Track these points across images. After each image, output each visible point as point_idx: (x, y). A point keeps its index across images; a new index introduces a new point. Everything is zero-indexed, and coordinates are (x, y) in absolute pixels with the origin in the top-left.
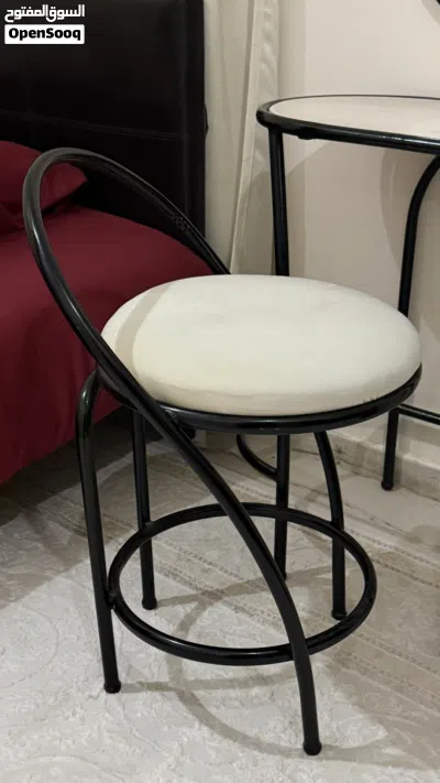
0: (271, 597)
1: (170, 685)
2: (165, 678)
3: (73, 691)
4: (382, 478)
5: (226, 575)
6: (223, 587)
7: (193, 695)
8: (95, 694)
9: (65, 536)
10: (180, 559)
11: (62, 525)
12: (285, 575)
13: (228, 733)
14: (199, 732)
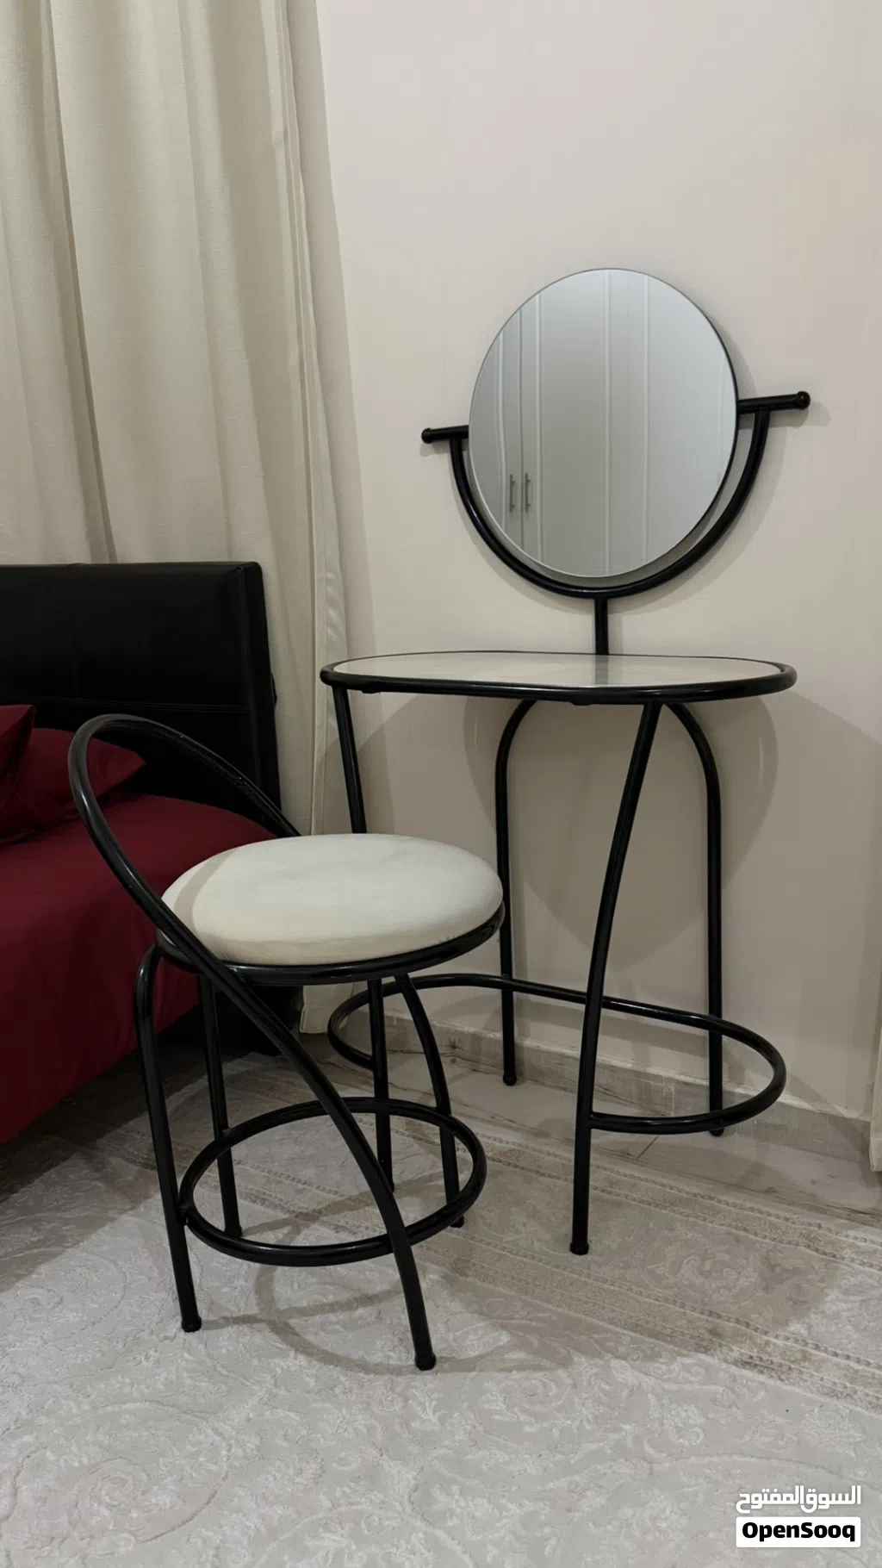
0: (377, 1211)
1: (260, 1316)
2: (253, 1310)
3: (145, 1335)
4: (502, 1072)
5: (324, 1194)
6: (320, 1207)
7: (287, 1325)
8: (171, 1334)
9: (131, 1172)
10: (269, 1181)
11: (127, 1160)
12: (392, 1185)
13: (328, 1358)
14: (295, 1362)
